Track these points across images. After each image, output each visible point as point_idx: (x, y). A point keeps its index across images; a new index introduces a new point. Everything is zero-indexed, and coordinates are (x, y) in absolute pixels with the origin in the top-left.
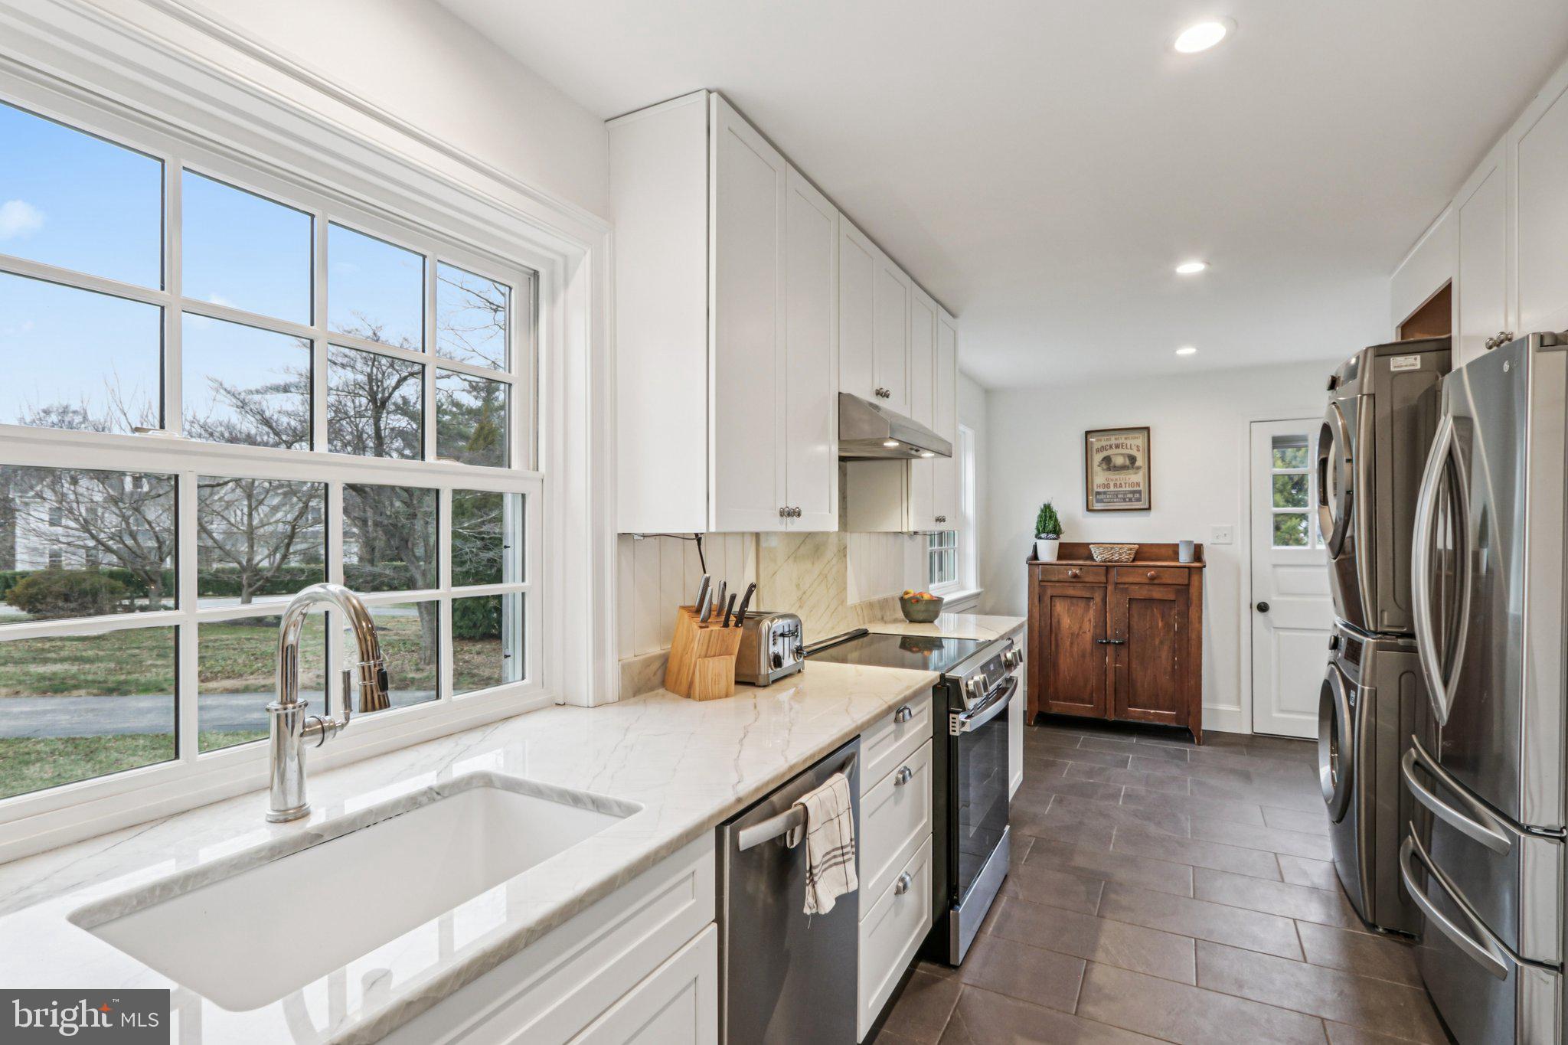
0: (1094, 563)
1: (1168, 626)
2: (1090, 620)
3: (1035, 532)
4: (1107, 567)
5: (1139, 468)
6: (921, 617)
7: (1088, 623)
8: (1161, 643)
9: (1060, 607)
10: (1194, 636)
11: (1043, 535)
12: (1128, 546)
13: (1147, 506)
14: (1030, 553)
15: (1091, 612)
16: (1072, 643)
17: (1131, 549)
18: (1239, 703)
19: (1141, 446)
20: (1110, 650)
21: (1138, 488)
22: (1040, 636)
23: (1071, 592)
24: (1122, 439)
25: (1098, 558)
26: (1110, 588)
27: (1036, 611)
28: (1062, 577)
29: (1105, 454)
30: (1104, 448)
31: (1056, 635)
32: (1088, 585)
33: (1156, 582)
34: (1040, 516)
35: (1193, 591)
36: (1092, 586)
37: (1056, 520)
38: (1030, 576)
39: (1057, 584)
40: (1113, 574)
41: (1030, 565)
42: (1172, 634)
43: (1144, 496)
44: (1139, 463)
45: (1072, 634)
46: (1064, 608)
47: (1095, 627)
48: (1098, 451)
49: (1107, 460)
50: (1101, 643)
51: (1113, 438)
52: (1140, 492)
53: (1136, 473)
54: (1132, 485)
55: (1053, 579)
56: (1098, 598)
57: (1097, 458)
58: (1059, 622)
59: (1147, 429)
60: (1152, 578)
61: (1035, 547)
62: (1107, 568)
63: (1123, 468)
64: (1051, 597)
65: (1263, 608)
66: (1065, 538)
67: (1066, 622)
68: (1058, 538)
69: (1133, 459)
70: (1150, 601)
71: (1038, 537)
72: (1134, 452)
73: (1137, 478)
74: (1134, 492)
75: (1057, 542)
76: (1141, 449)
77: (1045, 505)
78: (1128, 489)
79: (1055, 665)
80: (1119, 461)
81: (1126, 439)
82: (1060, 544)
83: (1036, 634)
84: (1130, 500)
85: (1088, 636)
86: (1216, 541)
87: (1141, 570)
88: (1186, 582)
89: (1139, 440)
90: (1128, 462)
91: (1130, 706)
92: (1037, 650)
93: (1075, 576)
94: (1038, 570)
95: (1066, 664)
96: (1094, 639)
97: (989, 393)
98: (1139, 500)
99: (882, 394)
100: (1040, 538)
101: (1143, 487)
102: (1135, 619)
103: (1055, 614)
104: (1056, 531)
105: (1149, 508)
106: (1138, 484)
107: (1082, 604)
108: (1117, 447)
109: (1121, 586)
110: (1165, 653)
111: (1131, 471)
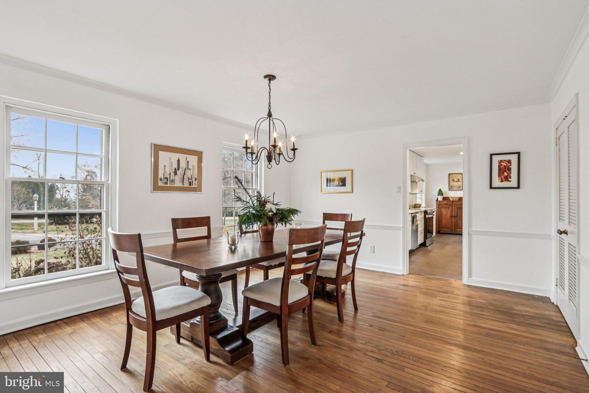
2: (449, 212)
6: (418, 207)
9: (443, 210)
11: (439, 195)
13: (462, 189)
14: (436, 199)
15: (449, 210)
16: (445, 217)
20: (453, 218)
23: (445, 206)
24: (456, 175)
25: (451, 200)
26: (453, 206)
27: (438, 210)
28: (443, 203)
29: (453, 178)
30: (452, 177)
31: (442, 215)
34: (439, 191)
36: (449, 205)
37: (442, 192)
38: (437, 203)
40: (454, 203)
41: (436, 201)
43: (461, 187)
45: (445, 215)
48: (451, 178)
49: (453, 180)
50: (452, 217)
52: (460, 186)
53: (460, 182)
55: (441, 204)
56: (451, 207)
57: (451, 179)
58: (442, 212)
59: (462, 173)
61: (437, 198)
62: (453, 201)
63: (457, 181)
64: (441, 207)
66: (444, 196)
67: (444, 212)
69: (459, 180)
71: (438, 195)
72: (459, 178)
73: (460, 184)
75: (442, 197)
77: (440, 189)
78: (458, 186)
79: (442, 221)
80: (456, 180)
82: (443, 197)
83: (438, 216)
84: (458, 188)
85: (449, 215)
87: (460, 202)
89: (460, 176)
90: (458, 180)
91: (457, 229)
92: (438, 218)
93: (446, 203)
95: (444, 221)
97: (427, 165)
98: (460, 188)
99: (415, 173)
101: (461, 185)
102: (458, 212)
104: (442, 194)
106: (460, 185)
107: (448, 209)
108: (456, 177)
109: (455, 205)
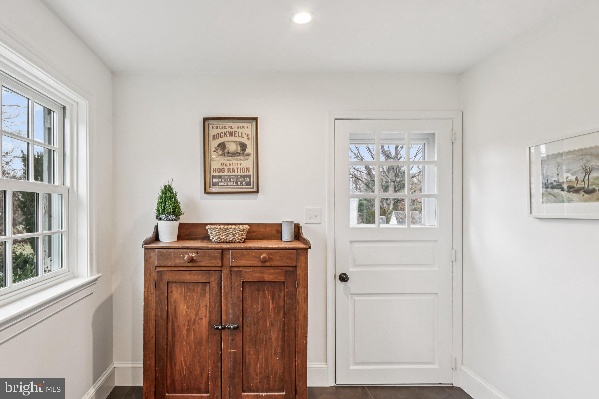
0: (210, 245)
1: (278, 308)
2: (206, 306)
3: (155, 213)
4: (223, 250)
5: (248, 155)
7: (204, 309)
8: (272, 324)
9: (176, 294)
10: (300, 316)
11: (162, 217)
12: (241, 227)
13: (255, 190)
14: (150, 234)
15: (207, 296)
16: (188, 331)
17: (243, 230)
18: (326, 360)
19: (250, 134)
20: (225, 335)
21: (248, 174)
22: (156, 325)
23: (188, 277)
24: (235, 127)
25: (214, 240)
26: (225, 271)
27: (152, 298)
28: (178, 261)
29: (220, 140)
30: (219, 136)
31: (173, 323)
32: (204, 269)
33: (267, 264)
34: (161, 198)
35: (300, 272)
36: (208, 271)
37: (176, 202)
38: (146, 261)
39: (173, 269)
40: (228, 257)
41: (146, 249)
42: (281, 314)
43: (253, 180)
44: (248, 150)
45: (189, 321)
46: (181, 294)
47: (211, 313)
48: (214, 137)
49: (222, 146)
50: (217, 329)
51: (227, 126)
52: (249, 176)
53: (246, 159)
54: (242, 170)
55: (169, 264)
56: (214, 284)
57: (214, 144)
58: (175, 309)
59: (256, 119)
60: (264, 261)
61: (157, 228)
63: (236, 154)
64: (168, 283)
65: (344, 278)
66: (184, 219)
67: (183, 308)
68: (178, 218)
69: (243, 146)
70: (261, 284)
71: (158, 218)
72: (244, 140)
73: (247, 163)
74: (244, 177)
75: (176, 224)
76: (250, 137)
77: (165, 186)
78: (239, 173)
79: (171, 356)
80: (232, 147)
81: (238, 127)
82: (180, 224)
83: (152, 324)
84: (241, 184)
85: (205, 322)
86: (309, 221)
87: (254, 253)
88: (294, 264)
89: (248, 129)
90: (239, 150)
91: (244, 392)
92: (153, 341)
93: (192, 260)
94: (154, 255)
95: (182, 353)
96: (211, 325)
98: (248, 184)
100: (161, 219)
101: (252, 172)
102: (248, 303)
103: (171, 301)
104: (176, 213)
105: (257, 192)
106: (248, 170)
107: (198, 289)
108: (231, 134)
109: (235, 269)
110: (275, 335)
111: (242, 157)
